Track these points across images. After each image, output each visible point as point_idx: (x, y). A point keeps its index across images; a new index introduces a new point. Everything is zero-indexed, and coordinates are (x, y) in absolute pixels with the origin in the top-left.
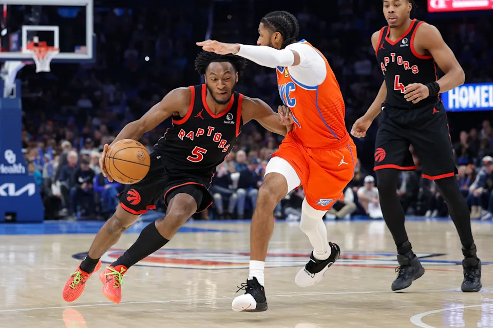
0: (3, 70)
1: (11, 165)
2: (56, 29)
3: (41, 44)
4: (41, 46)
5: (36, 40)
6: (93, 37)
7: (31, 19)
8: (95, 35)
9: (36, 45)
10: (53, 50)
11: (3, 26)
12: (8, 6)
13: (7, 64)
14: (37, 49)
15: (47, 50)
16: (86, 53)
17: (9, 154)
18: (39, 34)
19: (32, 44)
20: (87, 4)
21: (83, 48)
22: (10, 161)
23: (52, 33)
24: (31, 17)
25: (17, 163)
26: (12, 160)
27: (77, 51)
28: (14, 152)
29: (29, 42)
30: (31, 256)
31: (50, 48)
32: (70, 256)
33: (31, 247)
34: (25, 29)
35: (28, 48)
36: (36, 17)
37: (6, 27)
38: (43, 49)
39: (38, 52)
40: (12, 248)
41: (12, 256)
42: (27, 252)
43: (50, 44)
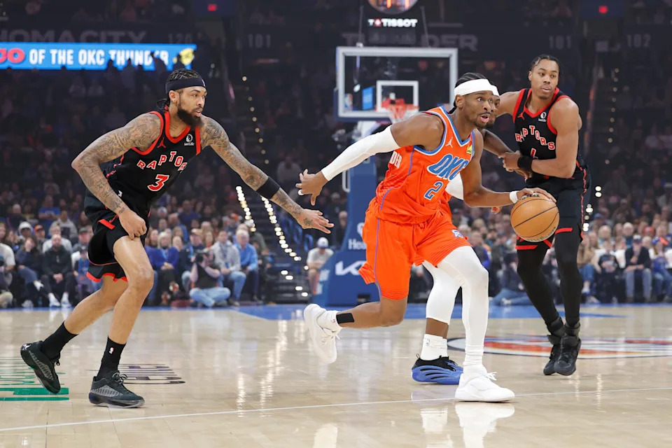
0: (355, 131)
2: (415, 84)
3: (397, 101)
4: (399, 104)
5: (392, 96)
7: (387, 73)
9: (392, 102)
10: (411, 109)
11: (356, 81)
12: (361, 58)
13: (360, 124)
14: (394, 107)
15: (405, 109)
17: (361, 228)
18: (396, 89)
19: (388, 102)
20: (451, 55)
23: (411, 88)
24: (387, 70)
29: (385, 99)
31: (408, 106)
34: (380, 84)
35: (383, 106)
36: (393, 71)
38: (400, 107)
39: (394, 110)
41: (365, 344)
43: (409, 101)
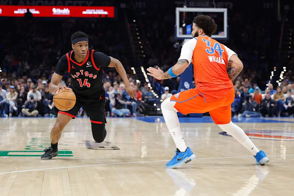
1: (187, 89)
6: (227, 27)
8: (228, 26)
11: (183, 22)
12: (186, 12)
16: (224, 35)
17: (186, 84)
20: (224, 11)
21: (222, 33)
22: (187, 87)
25: (190, 88)
26: (187, 86)
27: (219, 34)
28: (189, 83)
30: (197, 133)
32: (218, 133)
33: (197, 129)
37: (185, 23)
40: (188, 129)
42: (194, 131)
